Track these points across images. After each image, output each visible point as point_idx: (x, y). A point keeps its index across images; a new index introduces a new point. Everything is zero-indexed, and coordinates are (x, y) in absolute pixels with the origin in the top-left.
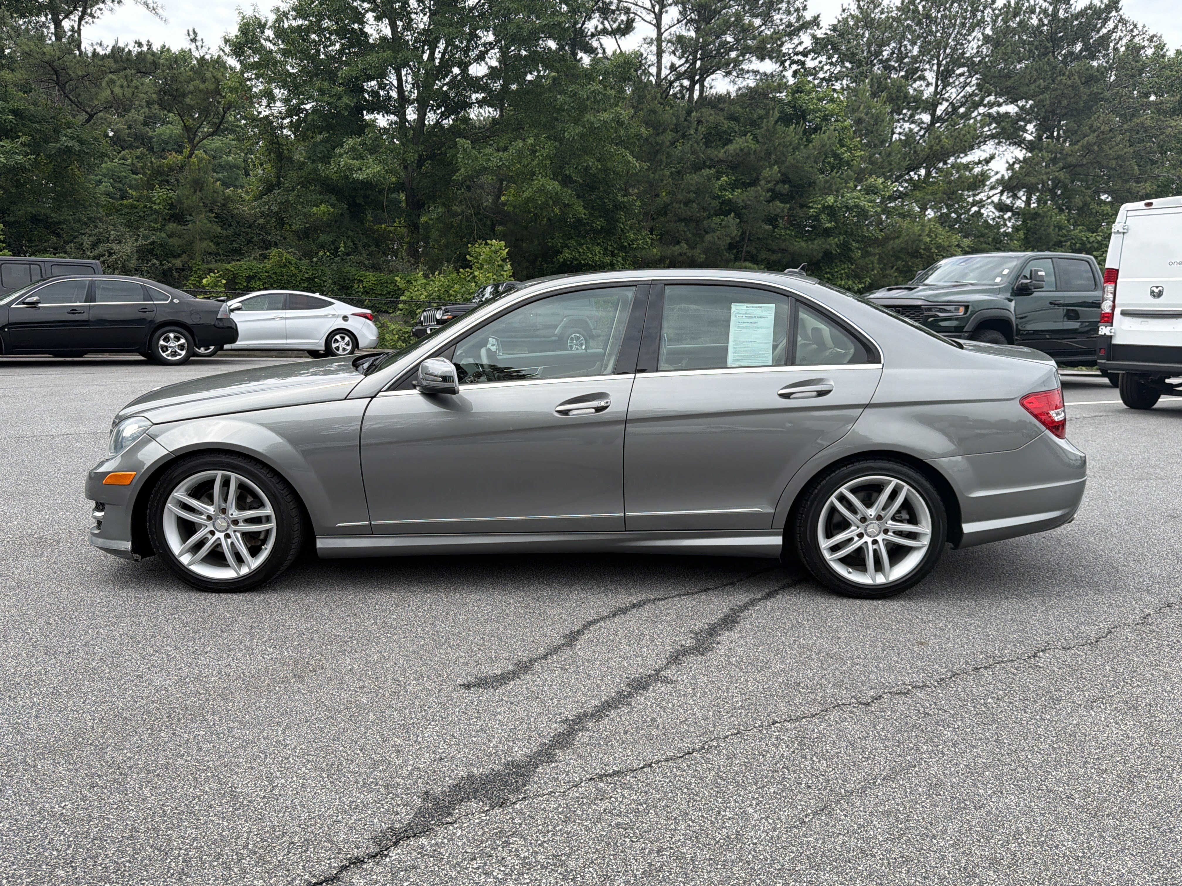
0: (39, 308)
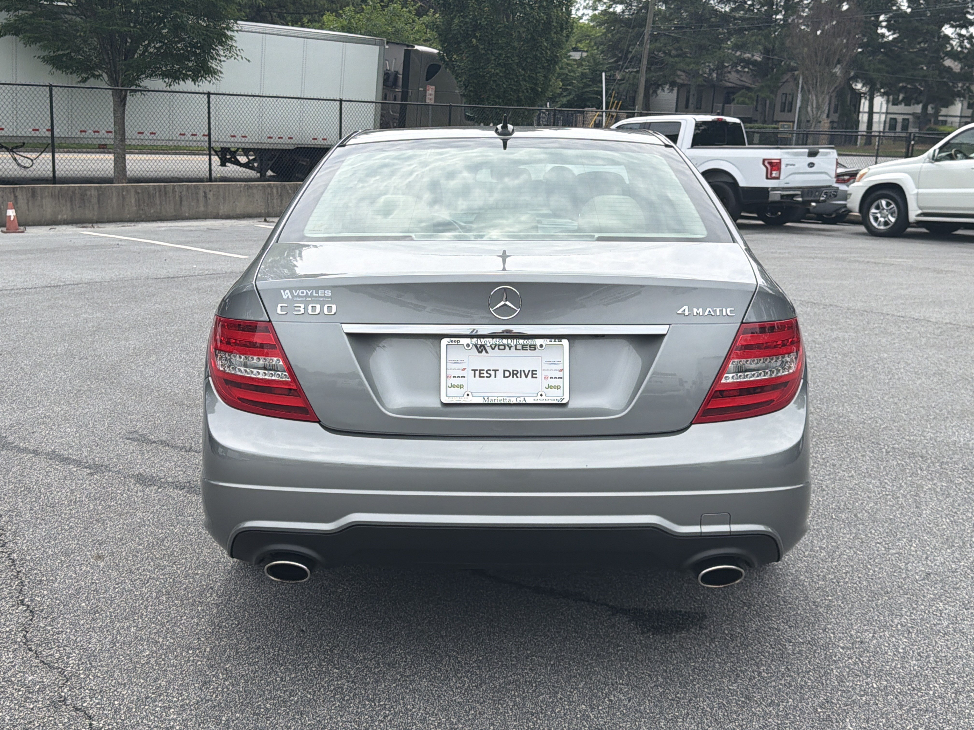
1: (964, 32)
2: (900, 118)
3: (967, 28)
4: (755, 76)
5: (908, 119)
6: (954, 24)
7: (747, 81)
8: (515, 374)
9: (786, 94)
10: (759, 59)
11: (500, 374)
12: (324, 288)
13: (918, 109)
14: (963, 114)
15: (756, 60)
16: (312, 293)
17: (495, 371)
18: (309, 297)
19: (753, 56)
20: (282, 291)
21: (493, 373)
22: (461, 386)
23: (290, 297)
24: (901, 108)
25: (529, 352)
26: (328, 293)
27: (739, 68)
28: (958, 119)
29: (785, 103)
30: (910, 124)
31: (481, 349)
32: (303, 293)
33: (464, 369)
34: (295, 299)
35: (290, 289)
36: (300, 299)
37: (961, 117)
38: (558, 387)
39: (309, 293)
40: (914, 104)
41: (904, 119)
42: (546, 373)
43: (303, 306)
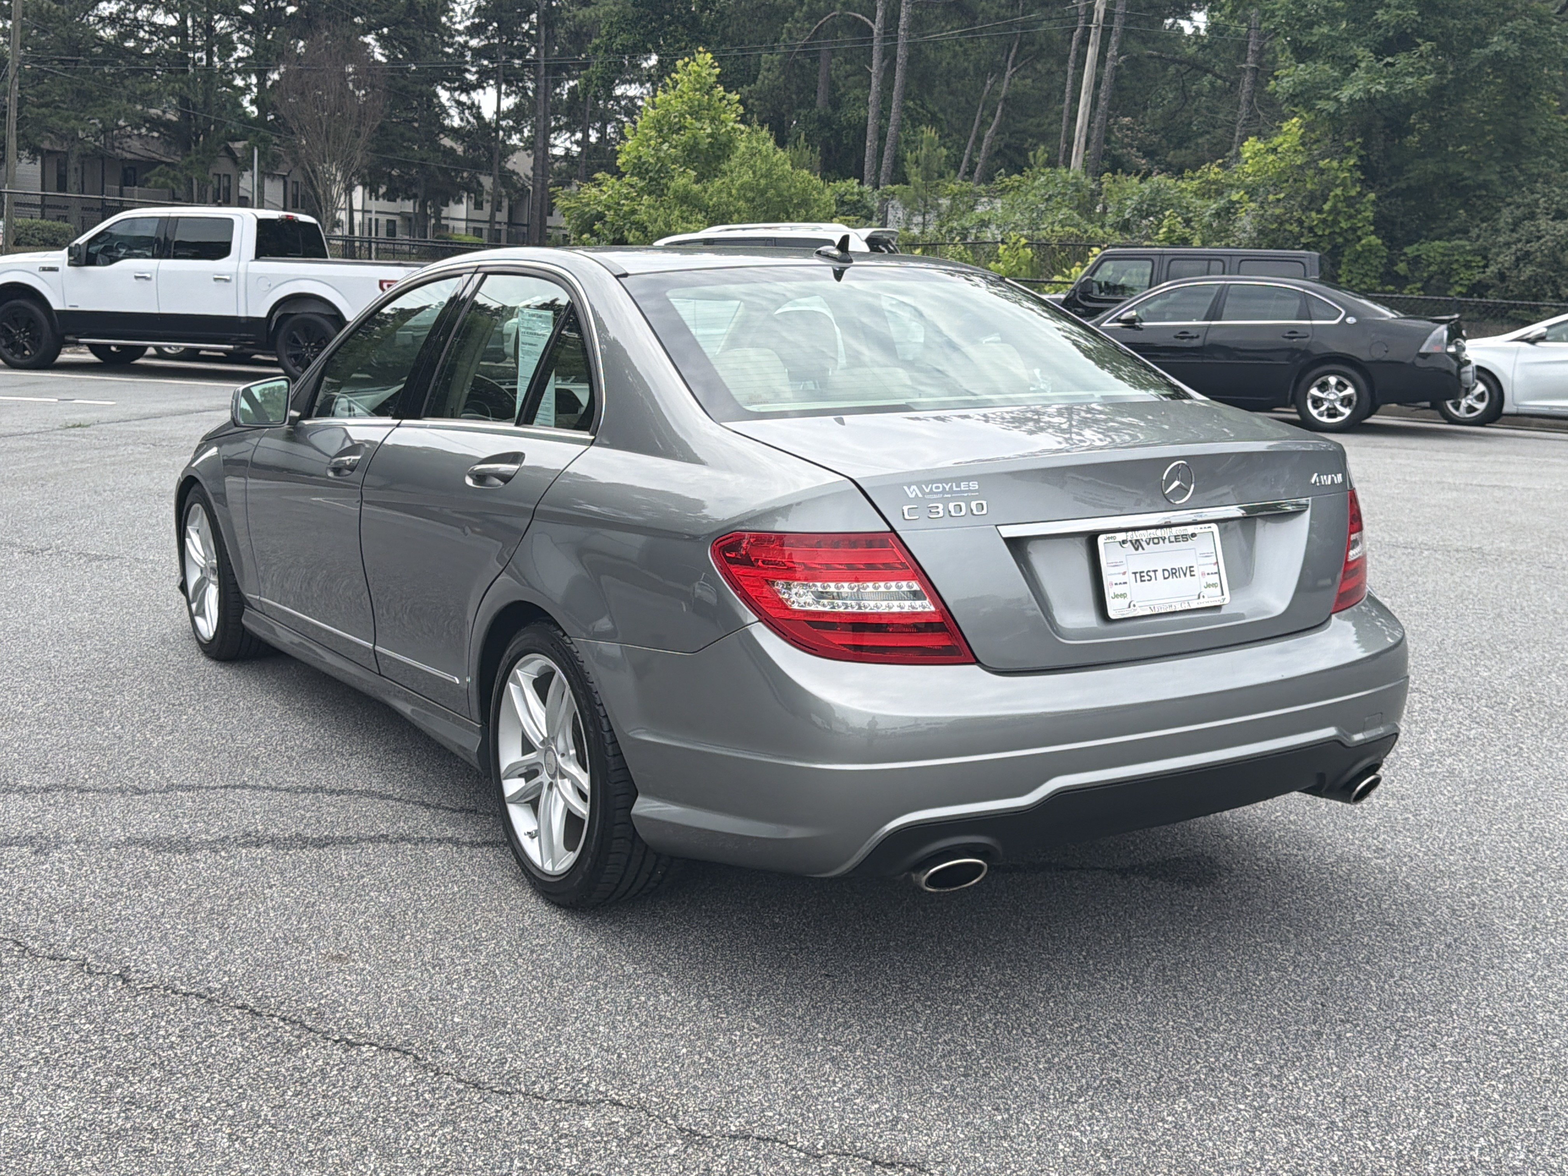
0: (1140, 329)
1: (464, 98)
2: (383, 219)
3: (468, 93)
4: (169, 144)
5: (394, 221)
6: (448, 85)
7: (157, 151)
8: (1173, 573)
9: (219, 175)
10: (175, 119)
11: (1159, 574)
12: (969, 479)
13: (408, 206)
14: (470, 217)
15: (170, 120)
16: (951, 487)
17: (1155, 571)
18: (948, 493)
19: (164, 112)
20: (906, 488)
21: (1152, 574)
22: (1124, 596)
23: (920, 495)
24: (383, 205)
25: (1182, 545)
26: (974, 485)
27: (143, 131)
28: (463, 225)
29: (219, 190)
30: (398, 230)
31: (1137, 545)
32: (937, 488)
33: (1124, 573)
34: (927, 497)
35: (918, 484)
36: (935, 496)
37: (467, 220)
38: (1214, 585)
39: (947, 488)
40: (403, 199)
41: (388, 221)
42: (1202, 569)
43: (941, 506)
